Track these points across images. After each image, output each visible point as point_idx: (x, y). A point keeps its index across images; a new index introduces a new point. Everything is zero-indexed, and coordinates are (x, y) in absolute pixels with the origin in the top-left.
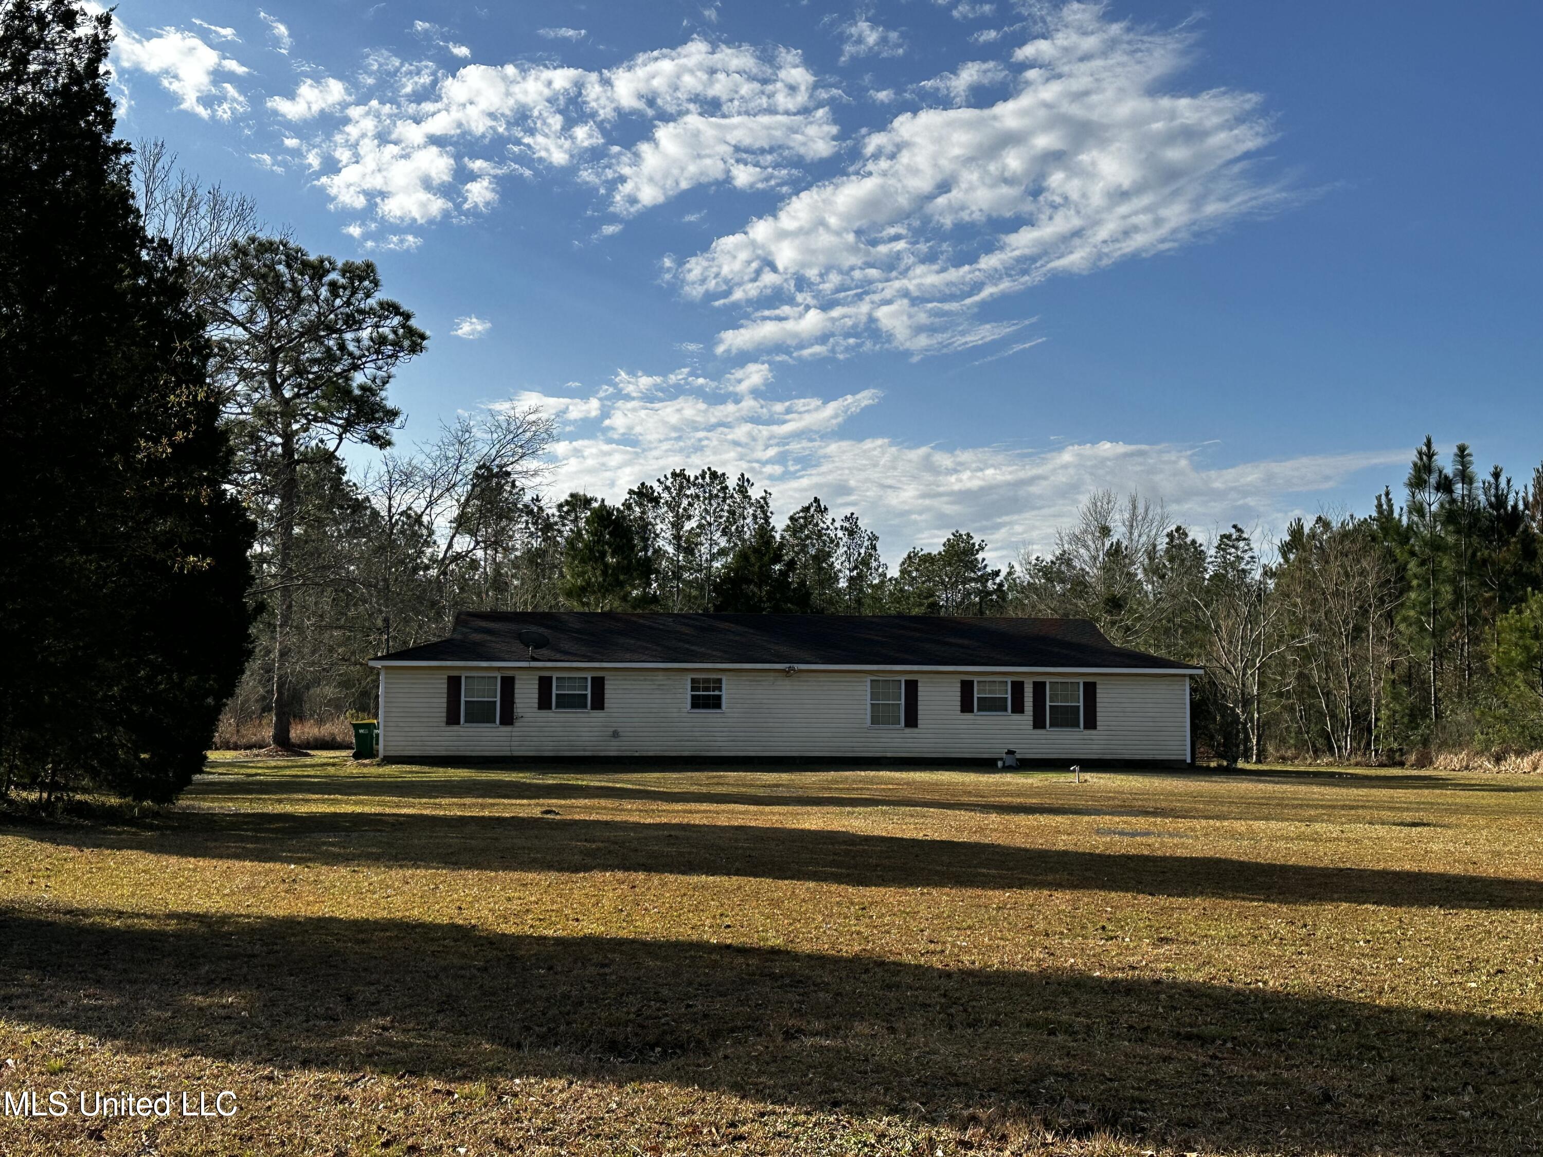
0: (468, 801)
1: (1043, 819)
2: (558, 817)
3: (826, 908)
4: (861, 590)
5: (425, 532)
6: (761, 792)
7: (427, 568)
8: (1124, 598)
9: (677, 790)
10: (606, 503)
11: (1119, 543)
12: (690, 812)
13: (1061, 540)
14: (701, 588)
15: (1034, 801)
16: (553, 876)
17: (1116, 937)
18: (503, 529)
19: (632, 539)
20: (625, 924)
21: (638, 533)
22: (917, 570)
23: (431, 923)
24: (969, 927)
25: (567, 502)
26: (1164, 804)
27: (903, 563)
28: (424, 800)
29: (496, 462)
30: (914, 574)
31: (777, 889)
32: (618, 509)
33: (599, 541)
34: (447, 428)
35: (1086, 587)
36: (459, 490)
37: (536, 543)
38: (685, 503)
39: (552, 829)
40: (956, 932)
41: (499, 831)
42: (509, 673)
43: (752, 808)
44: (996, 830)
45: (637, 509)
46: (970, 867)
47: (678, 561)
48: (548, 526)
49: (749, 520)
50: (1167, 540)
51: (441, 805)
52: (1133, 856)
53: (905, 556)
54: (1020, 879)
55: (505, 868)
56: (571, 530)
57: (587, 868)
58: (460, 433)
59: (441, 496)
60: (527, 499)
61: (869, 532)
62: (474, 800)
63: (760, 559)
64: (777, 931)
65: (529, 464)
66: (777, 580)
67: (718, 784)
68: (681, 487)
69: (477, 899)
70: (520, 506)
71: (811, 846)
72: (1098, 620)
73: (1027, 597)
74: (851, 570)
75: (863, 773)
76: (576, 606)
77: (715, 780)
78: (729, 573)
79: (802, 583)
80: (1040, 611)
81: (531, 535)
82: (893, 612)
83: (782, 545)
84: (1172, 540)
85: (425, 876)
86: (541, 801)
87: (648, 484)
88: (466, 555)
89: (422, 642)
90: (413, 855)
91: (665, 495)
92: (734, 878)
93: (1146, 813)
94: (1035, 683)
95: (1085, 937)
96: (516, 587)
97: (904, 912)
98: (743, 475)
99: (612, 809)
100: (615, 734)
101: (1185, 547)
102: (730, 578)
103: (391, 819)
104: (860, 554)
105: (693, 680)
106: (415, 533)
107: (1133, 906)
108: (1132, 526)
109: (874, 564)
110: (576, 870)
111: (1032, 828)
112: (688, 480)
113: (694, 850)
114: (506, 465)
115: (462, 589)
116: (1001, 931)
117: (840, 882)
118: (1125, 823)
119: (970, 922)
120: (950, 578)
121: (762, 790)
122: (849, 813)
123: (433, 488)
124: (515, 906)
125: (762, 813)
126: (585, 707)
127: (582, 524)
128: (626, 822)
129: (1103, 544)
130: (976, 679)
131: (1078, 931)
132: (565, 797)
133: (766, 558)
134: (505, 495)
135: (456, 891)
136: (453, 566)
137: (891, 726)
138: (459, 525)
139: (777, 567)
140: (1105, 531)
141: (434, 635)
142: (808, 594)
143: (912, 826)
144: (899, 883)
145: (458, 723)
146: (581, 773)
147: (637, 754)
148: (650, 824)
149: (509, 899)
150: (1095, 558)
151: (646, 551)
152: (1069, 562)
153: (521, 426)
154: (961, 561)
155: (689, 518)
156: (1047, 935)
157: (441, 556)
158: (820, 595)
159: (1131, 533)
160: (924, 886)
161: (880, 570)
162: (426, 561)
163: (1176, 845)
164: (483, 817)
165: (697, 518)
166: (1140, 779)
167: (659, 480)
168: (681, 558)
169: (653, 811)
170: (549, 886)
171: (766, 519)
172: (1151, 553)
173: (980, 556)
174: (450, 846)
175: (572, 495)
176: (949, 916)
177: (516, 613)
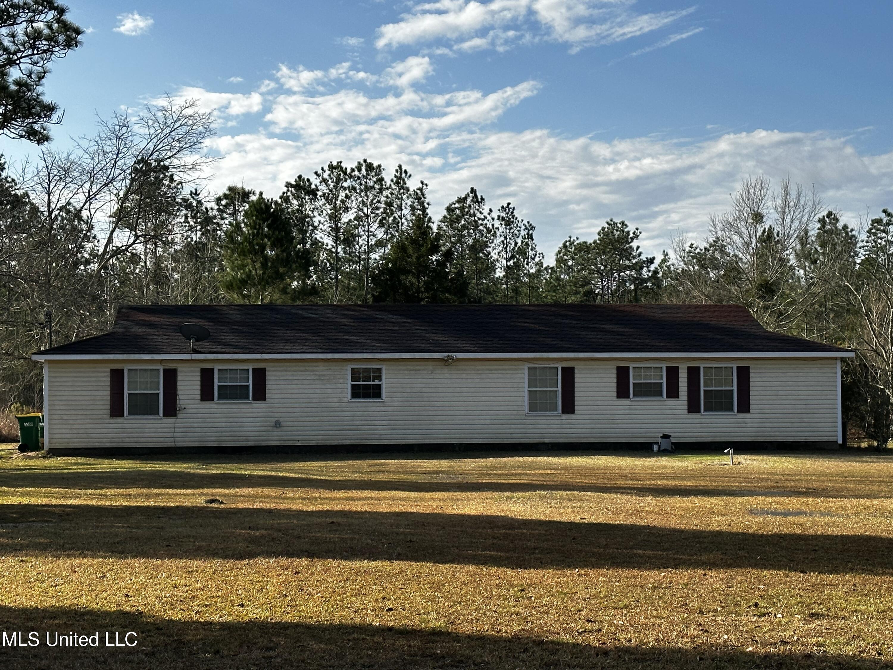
0: (133, 491)
1: (698, 501)
2: (222, 506)
3: (486, 590)
4: (518, 279)
5: (84, 227)
6: (422, 479)
7: (87, 262)
8: (776, 283)
9: (338, 478)
10: (264, 196)
11: (771, 229)
12: (352, 499)
13: (715, 226)
14: (360, 280)
15: (689, 483)
16: (217, 563)
17: (768, 614)
18: (163, 223)
19: (291, 232)
20: (288, 609)
21: (296, 225)
22: (573, 259)
23: (99, 610)
24: (626, 607)
25: (226, 196)
26: (815, 485)
27: (559, 252)
28: (90, 491)
29: (154, 157)
30: (570, 263)
31: (438, 572)
32: (276, 202)
33: (258, 234)
34: (102, 122)
35: (739, 273)
36: (117, 184)
37: (196, 236)
38: (342, 195)
39: (216, 517)
40: (612, 612)
41: (164, 520)
42: (172, 366)
43: (413, 494)
44: (652, 512)
45: (295, 202)
46: (626, 548)
47: (337, 253)
48: (207, 220)
49: (406, 212)
50: (819, 225)
51: (106, 496)
52: (786, 535)
53: (561, 245)
54: (675, 559)
55: (171, 556)
56: (230, 224)
57: (251, 556)
58: (117, 128)
59: (99, 191)
60: (186, 192)
61: (525, 222)
62: (139, 491)
63: (419, 249)
64: (439, 613)
65: (188, 158)
66: (434, 270)
67: (379, 472)
68: (339, 180)
69: (144, 587)
70: (178, 200)
71: (469, 530)
72: (751, 305)
73: (681, 284)
74: (508, 260)
75: (521, 459)
76: (235, 298)
77: (376, 468)
78: (387, 264)
79: (460, 274)
80: (694, 297)
81: (191, 228)
82: (549, 300)
83: (439, 236)
84: (823, 226)
85: (92, 565)
86: (206, 491)
87: (305, 177)
88: (126, 250)
89: (84, 335)
90: (80, 544)
91: (323, 188)
92: (396, 562)
93: (797, 493)
94: (689, 368)
95: (737, 614)
96: (176, 281)
97: (562, 593)
98: (400, 167)
99: (275, 497)
100: (278, 425)
101: (837, 232)
102: (388, 269)
103: (57, 510)
104: (516, 244)
105: (353, 370)
106: (74, 228)
107: (785, 583)
108: (784, 212)
109: (531, 253)
110: (241, 557)
111: (687, 509)
112: (345, 173)
113: (357, 537)
114: (163, 160)
115: (122, 283)
116: (656, 610)
117: (499, 565)
118: (778, 503)
119: (626, 602)
120: (605, 266)
121: (422, 477)
122: (508, 497)
123: (92, 183)
124: (180, 593)
125: (422, 499)
126: (247, 398)
127: (241, 217)
128: (289, 510)
129: (756, 231)
130: (631, 366)
131: (732, 607)
132: (228, 487)
133: (423, 249)
134: (164, 189)
135: (123, 579)
136: (113, 261)
137: (548, 413)
138: (119, 220)
139: (434, 258)
140: (758, 217)
141: (97, 329)
142: (466, 284)
143: (570, 510)
144: (557, 565)
145: (122, 415)
146: (243, 463)
147: (299, 444)
148: (312, 512)
149: (175, 586)
150: (748, 245)
151: (305, 244)
152: (722, 250)
153: (178, 120)
154: (615, 249)
155: (347, 209)
156: (701, 612)
157: (101, 250)
158: (477, 284)
159: (783, 219)
160: (582, 567)
161: (537, 259)
162: (86, 256)
163: (827, 524)
164: (148, 507)
165: (354, 210)
166: (793, 460)
167: (316, 173)
168: (339, 249)
169: (315, 498)
170: (214, 573)
171: (424, 210)
172: (803, 239)
173: (634, 244)
174: (117, 535)
175: (230, 189)
176: (606, 596)
177: (177, 307)
